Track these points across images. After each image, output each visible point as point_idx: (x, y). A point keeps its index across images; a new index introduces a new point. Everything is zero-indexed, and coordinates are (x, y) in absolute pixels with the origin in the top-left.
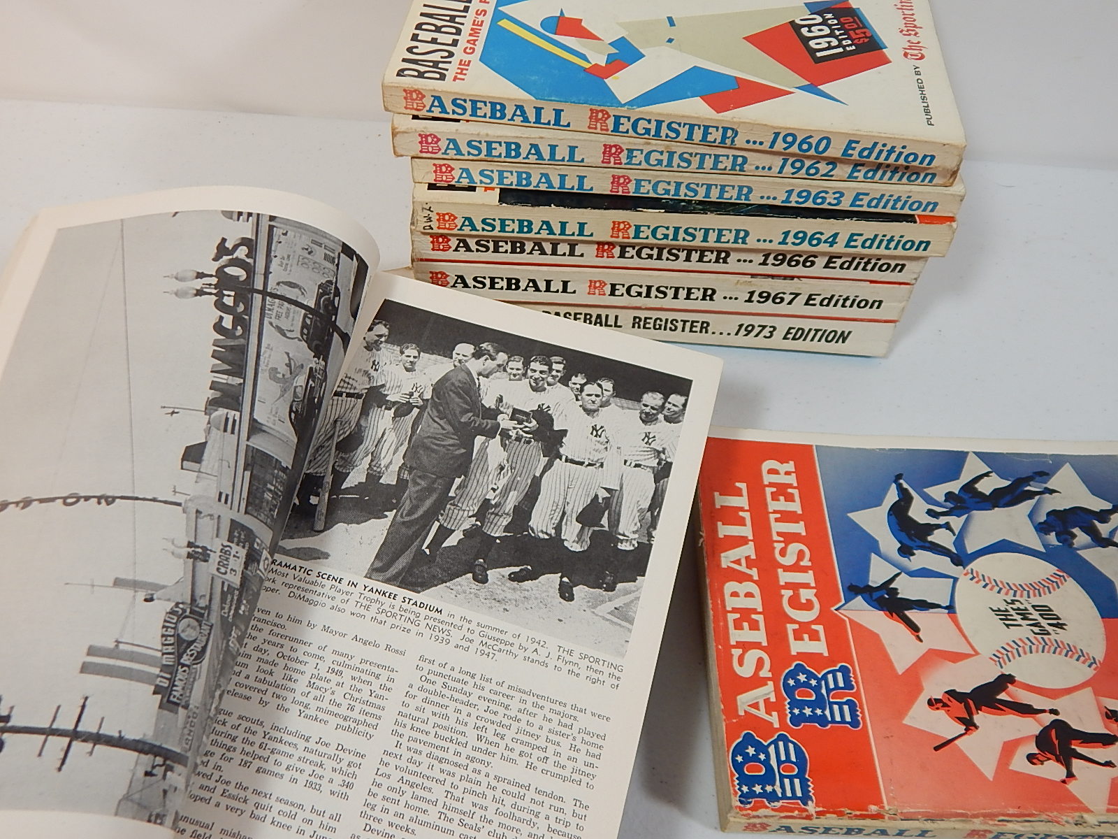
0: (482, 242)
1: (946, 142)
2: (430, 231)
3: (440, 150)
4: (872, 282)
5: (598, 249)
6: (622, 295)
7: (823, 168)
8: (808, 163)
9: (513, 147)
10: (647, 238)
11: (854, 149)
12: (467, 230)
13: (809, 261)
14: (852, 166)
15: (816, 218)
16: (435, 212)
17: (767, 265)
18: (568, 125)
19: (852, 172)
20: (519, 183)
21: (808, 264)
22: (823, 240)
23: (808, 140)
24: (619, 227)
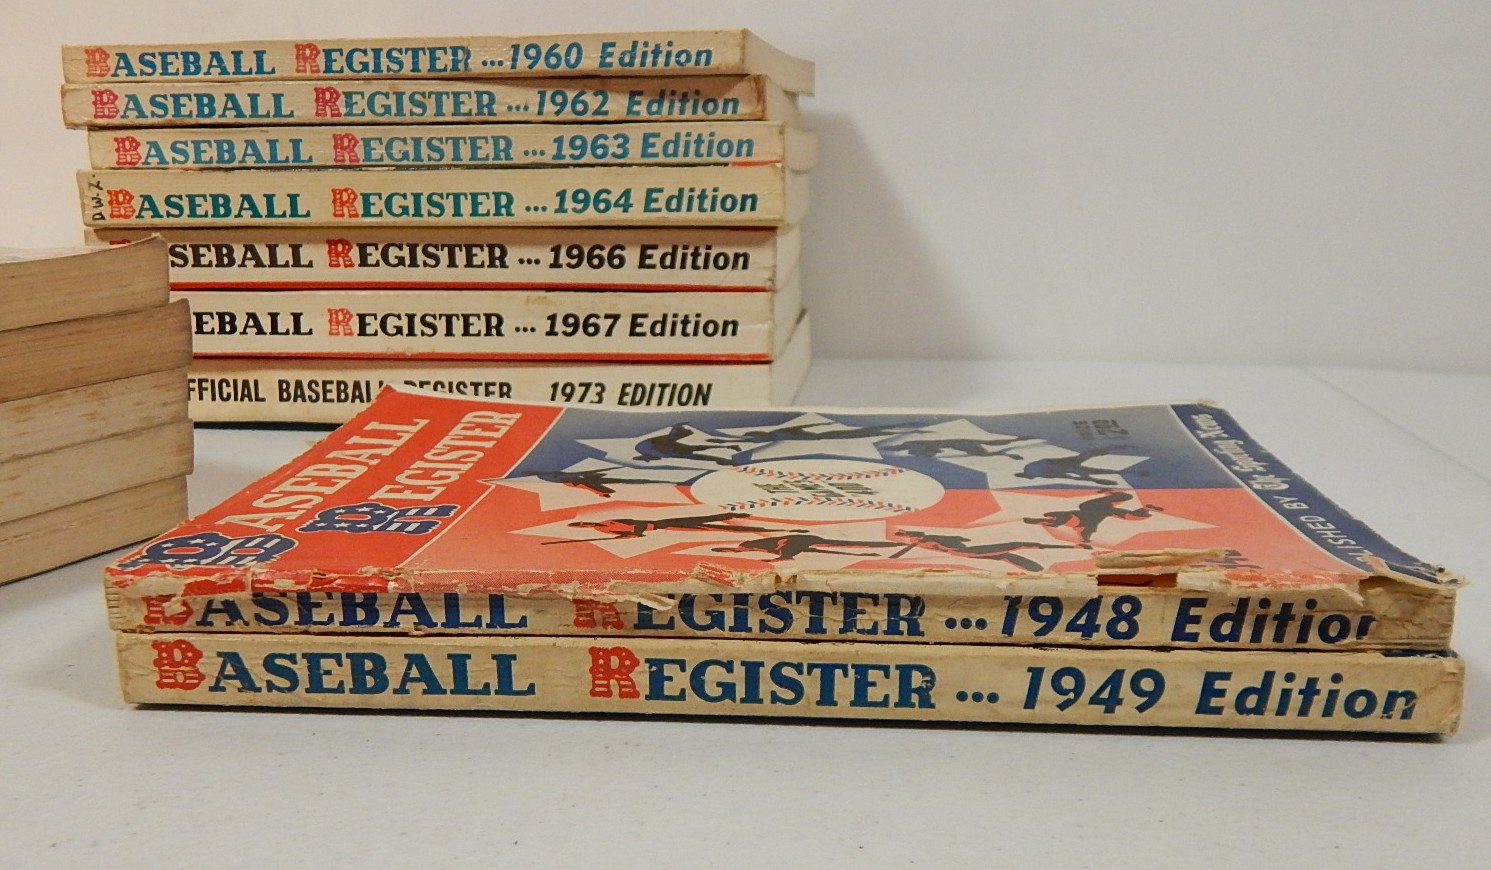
1: (717, 29)
2: (101, 222)
4: (712, 290)
6: (377, 334)
7: (592, 101)
8: (572, 97)
9: (206, 100)
10: (381, 214)
11: (611, 55)
12: (147, 218)
13: (615, 256)
14: (628, 96)
16: (105, 189)
17: (561, 266)
18: (273, 71)
19: (630, 106)
20: (221, 158)
21: (616, 262)
22: (613, 202)
23: (555, 51)
24: (341, 198)
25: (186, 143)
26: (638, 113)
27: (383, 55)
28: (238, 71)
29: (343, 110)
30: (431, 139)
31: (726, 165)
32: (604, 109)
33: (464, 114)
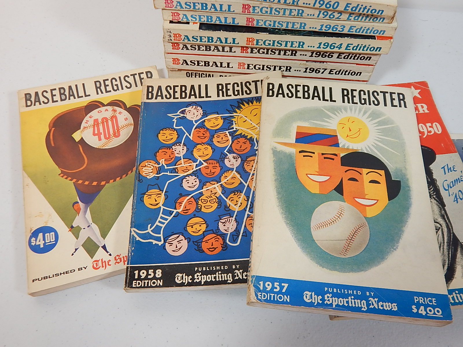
0: (193, 46)
1: (389, 4)
2: (171, 41)
3: (173, 6)
4: (357, 64)
5: (241, 49)
6: (252, 69)
7: (336, 15)
8: (330, 13)
9: (204, 5)
10: (262, 45)
11: (349, 7)
12: (186, 41)
13: (331, 55)
14: (349, 14)
15: (333, 37)
16: (172, 33)
17: (313, 56)
19: (349, 17)
20: (208, 21)
21: (330, 56)
22: (336, 46)
23: (329, 3)
24: (249, 40)
26: (351, 19)
29: (251, 11)
33: (292, 15)
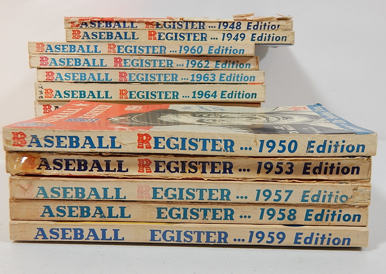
7: (204, 63)
10: (135, 98)
11: (212, 50)
12: (58, 98)
16: (44, 89)
18: (100, 52)
19: (216, 65)
22: (211, 95)
23: (194, 48)
24: (122, 93)
25: (70, 74)
26: (218, 67)
27: (137, 48)
28: (88, 51)
29: (123, 65)
30: (151, 74)
31: (247, 84)
32: (208, 66)
33: (163, 67)
